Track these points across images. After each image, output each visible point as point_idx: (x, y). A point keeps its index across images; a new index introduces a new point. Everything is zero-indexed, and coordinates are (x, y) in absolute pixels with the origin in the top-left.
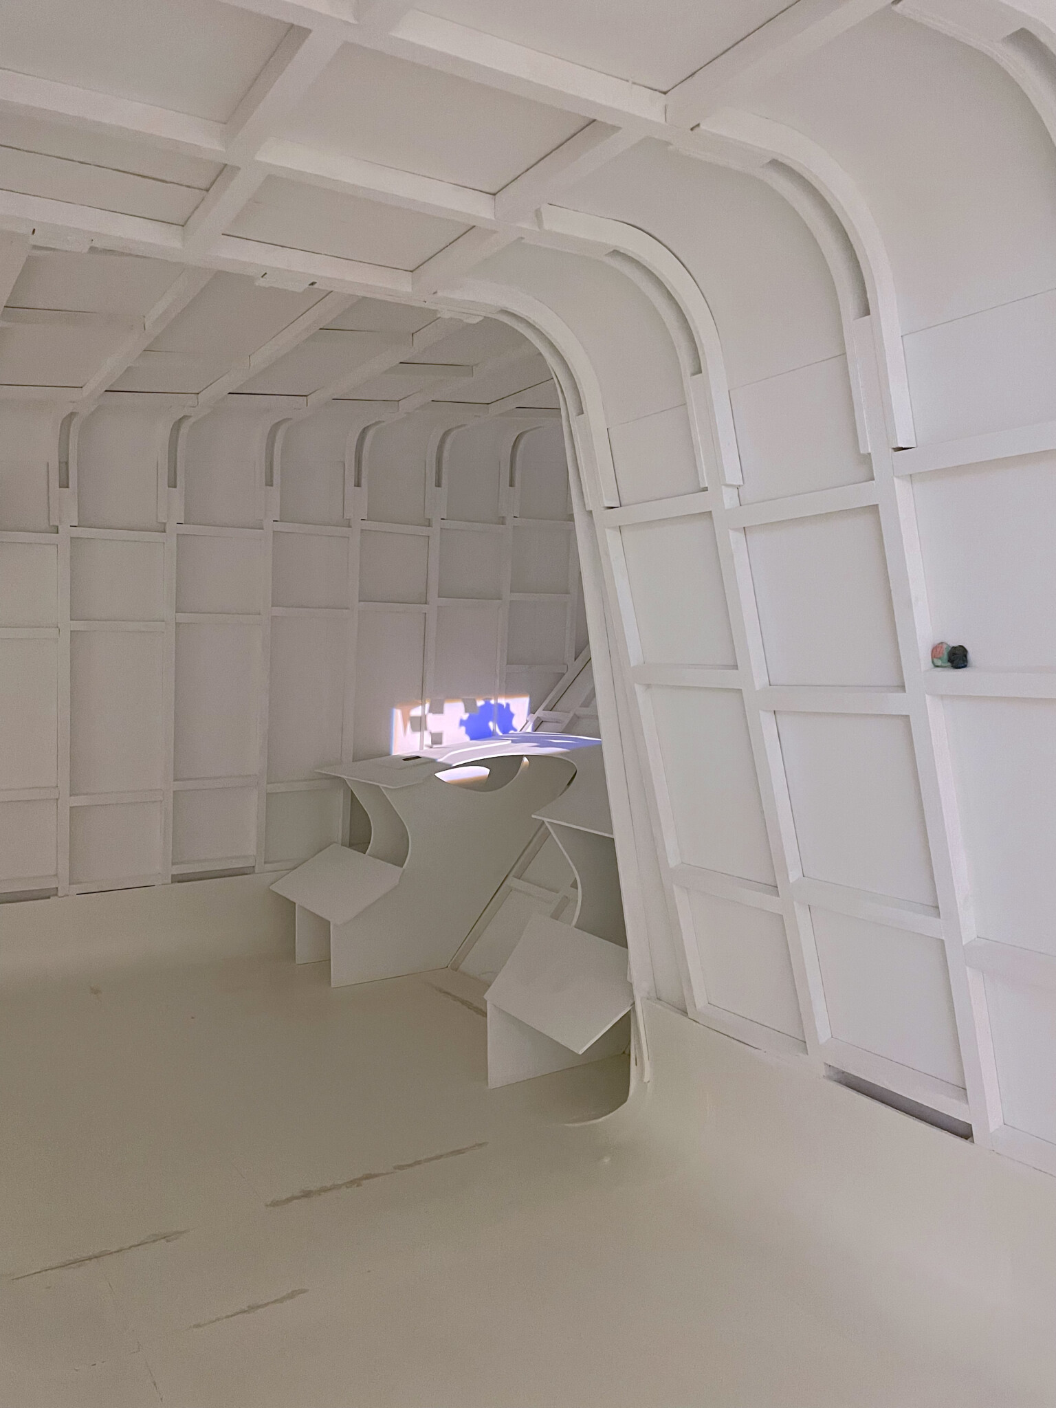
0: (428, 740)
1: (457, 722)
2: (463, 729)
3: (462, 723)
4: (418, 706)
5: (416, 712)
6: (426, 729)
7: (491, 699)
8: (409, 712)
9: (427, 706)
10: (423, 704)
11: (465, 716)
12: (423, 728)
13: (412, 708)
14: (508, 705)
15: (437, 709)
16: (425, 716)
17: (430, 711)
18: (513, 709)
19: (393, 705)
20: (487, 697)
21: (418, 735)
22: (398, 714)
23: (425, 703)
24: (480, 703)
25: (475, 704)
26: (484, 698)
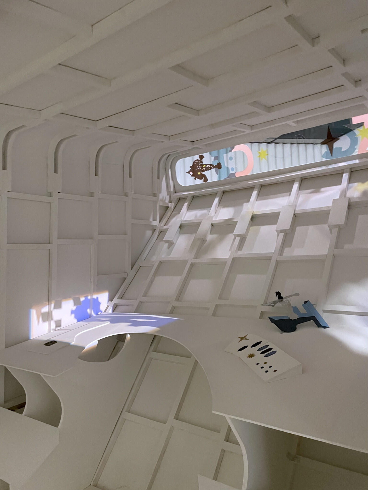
0: (53, 326)
1: (70, 312)
2: (73, 315)
3: (72, 312)
4: (47, 305)
5: (45, 309)
6: (52, 319)
7: (87, 296)
8: (41, 310)
9: (53, 305)
10: (50, 304)
11: (74, 308)
12: (50, 319)
13: (42, 308)
14: (97, 298)
15: (58, 306)
16: (52, 312)
17: (55, 308)
18: (100, 300)
19: (31, 307)
20: (86, 295)
21: (46, 323)
22: (34, 313)
23: (51, 304)
24: (82, 299)
25: (79, 299)
26: (85, 296)
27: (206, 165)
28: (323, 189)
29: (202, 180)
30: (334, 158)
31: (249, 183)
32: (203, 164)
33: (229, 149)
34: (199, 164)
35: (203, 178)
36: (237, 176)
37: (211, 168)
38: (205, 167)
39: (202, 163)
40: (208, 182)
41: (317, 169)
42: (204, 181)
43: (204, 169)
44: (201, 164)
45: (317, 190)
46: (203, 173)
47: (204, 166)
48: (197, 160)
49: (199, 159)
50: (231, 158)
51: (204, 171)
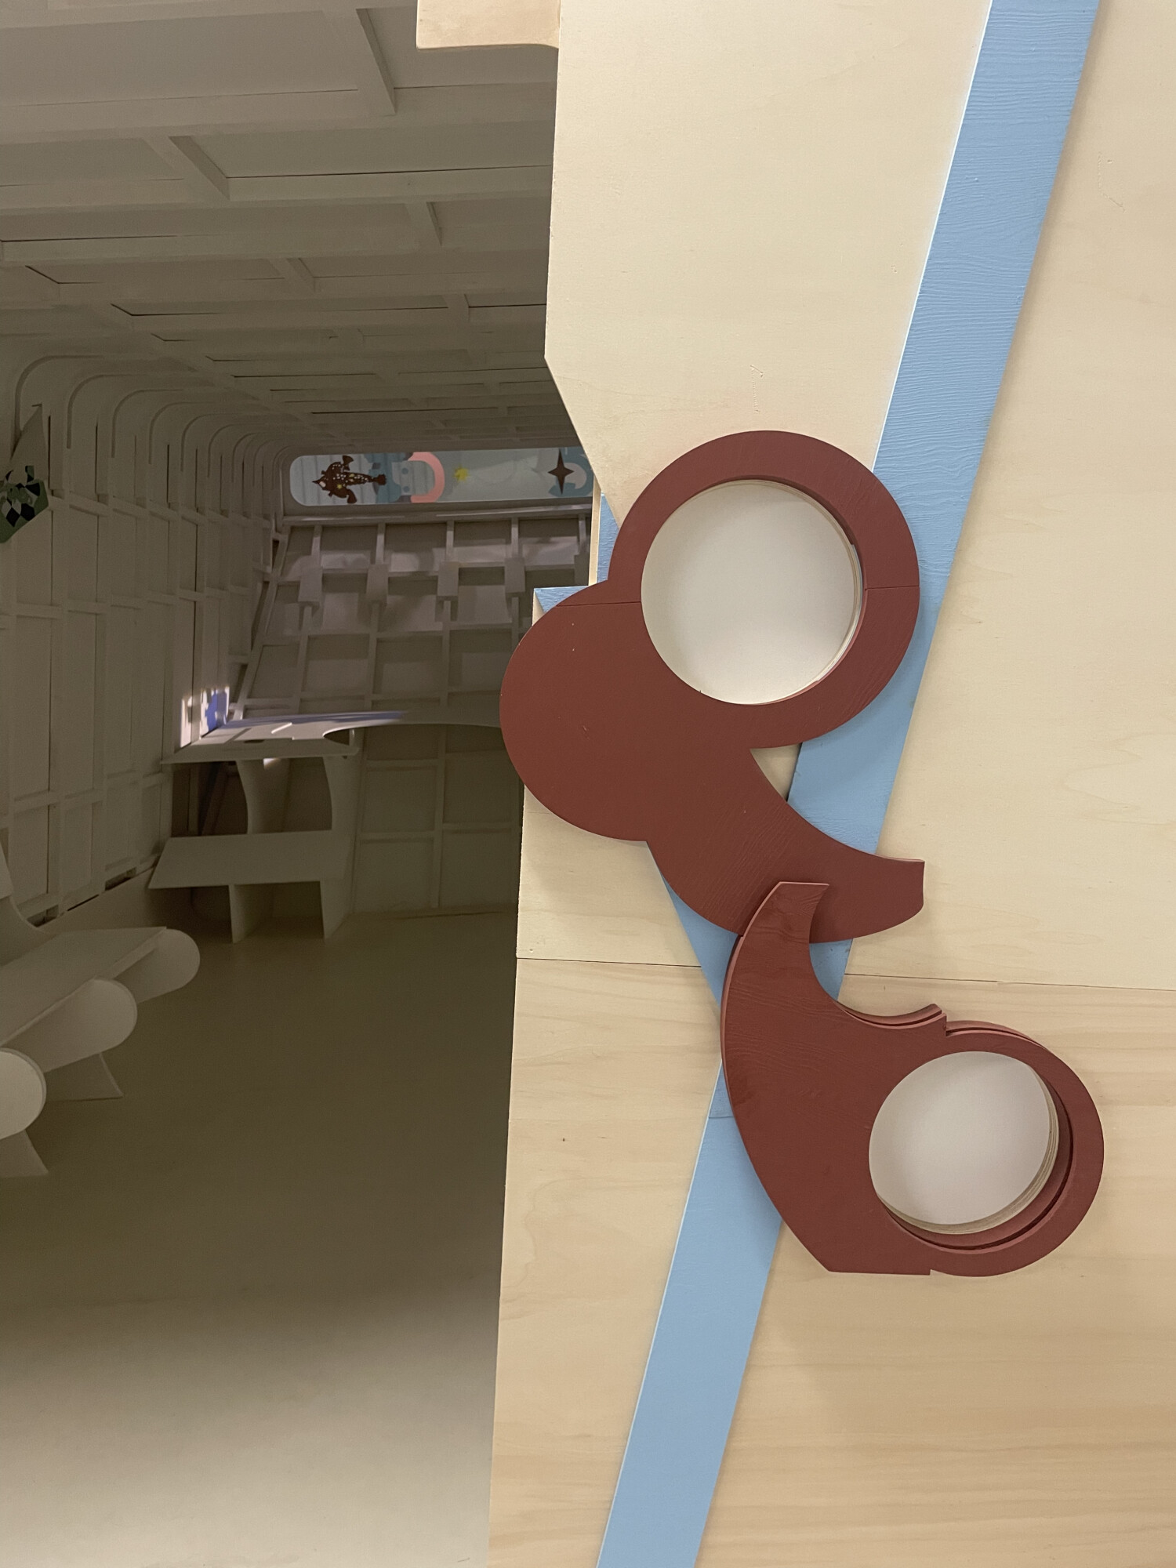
4: (195, 693)
5: (190, 702)
8: (187, 703)
12: (196, 718)
13: (188, 698)
21: (190, 725)
22: (183, 704)
27: (356, 474)
28: (553, 539)
29: (346, 499)
30: (567, 495)
31: (438, 515)
32: (351, 471)
33: (403, 455)
34: (342, 471)
35: (348, 496)
36: (414, 500)
37: (364, 482)
38: (353, 478)
39: (348, 469)
40: (356, 503)
41: (542, 509)
42: (349, 501)
43: (352, 480)
44: (345, 471)
45: (546, 541)
46: (348, 487)
47: (352, 475)
48: (339, 463)
49: (342, 463)
50: (405, 471)
51: (350, 483)
